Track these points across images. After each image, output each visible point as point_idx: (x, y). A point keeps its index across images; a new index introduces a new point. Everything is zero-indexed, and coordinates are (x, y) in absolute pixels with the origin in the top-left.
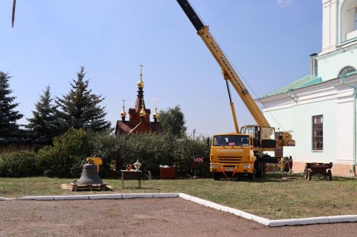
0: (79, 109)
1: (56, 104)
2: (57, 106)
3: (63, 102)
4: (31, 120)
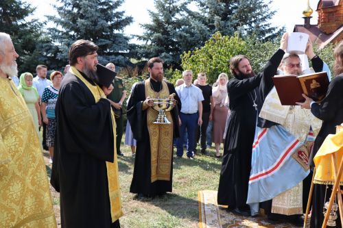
0: (227, 6)
4: (147, 27)
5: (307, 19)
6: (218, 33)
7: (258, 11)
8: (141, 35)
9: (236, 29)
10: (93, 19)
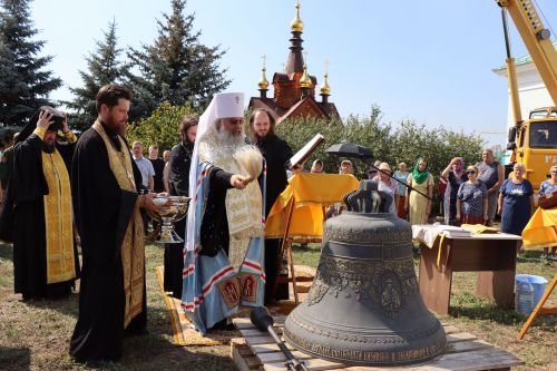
0: (176, 72)
1: (129, 61)
2: (132, 65)
3: (142, 57)
4: (79, 92)
5: (263, 92)
6: (167, 103)
7: (210, 80)
8: (72, 102)
9: (187, 99)
10: (8, 79)
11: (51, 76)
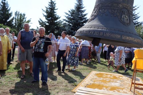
11: (87, 18)
